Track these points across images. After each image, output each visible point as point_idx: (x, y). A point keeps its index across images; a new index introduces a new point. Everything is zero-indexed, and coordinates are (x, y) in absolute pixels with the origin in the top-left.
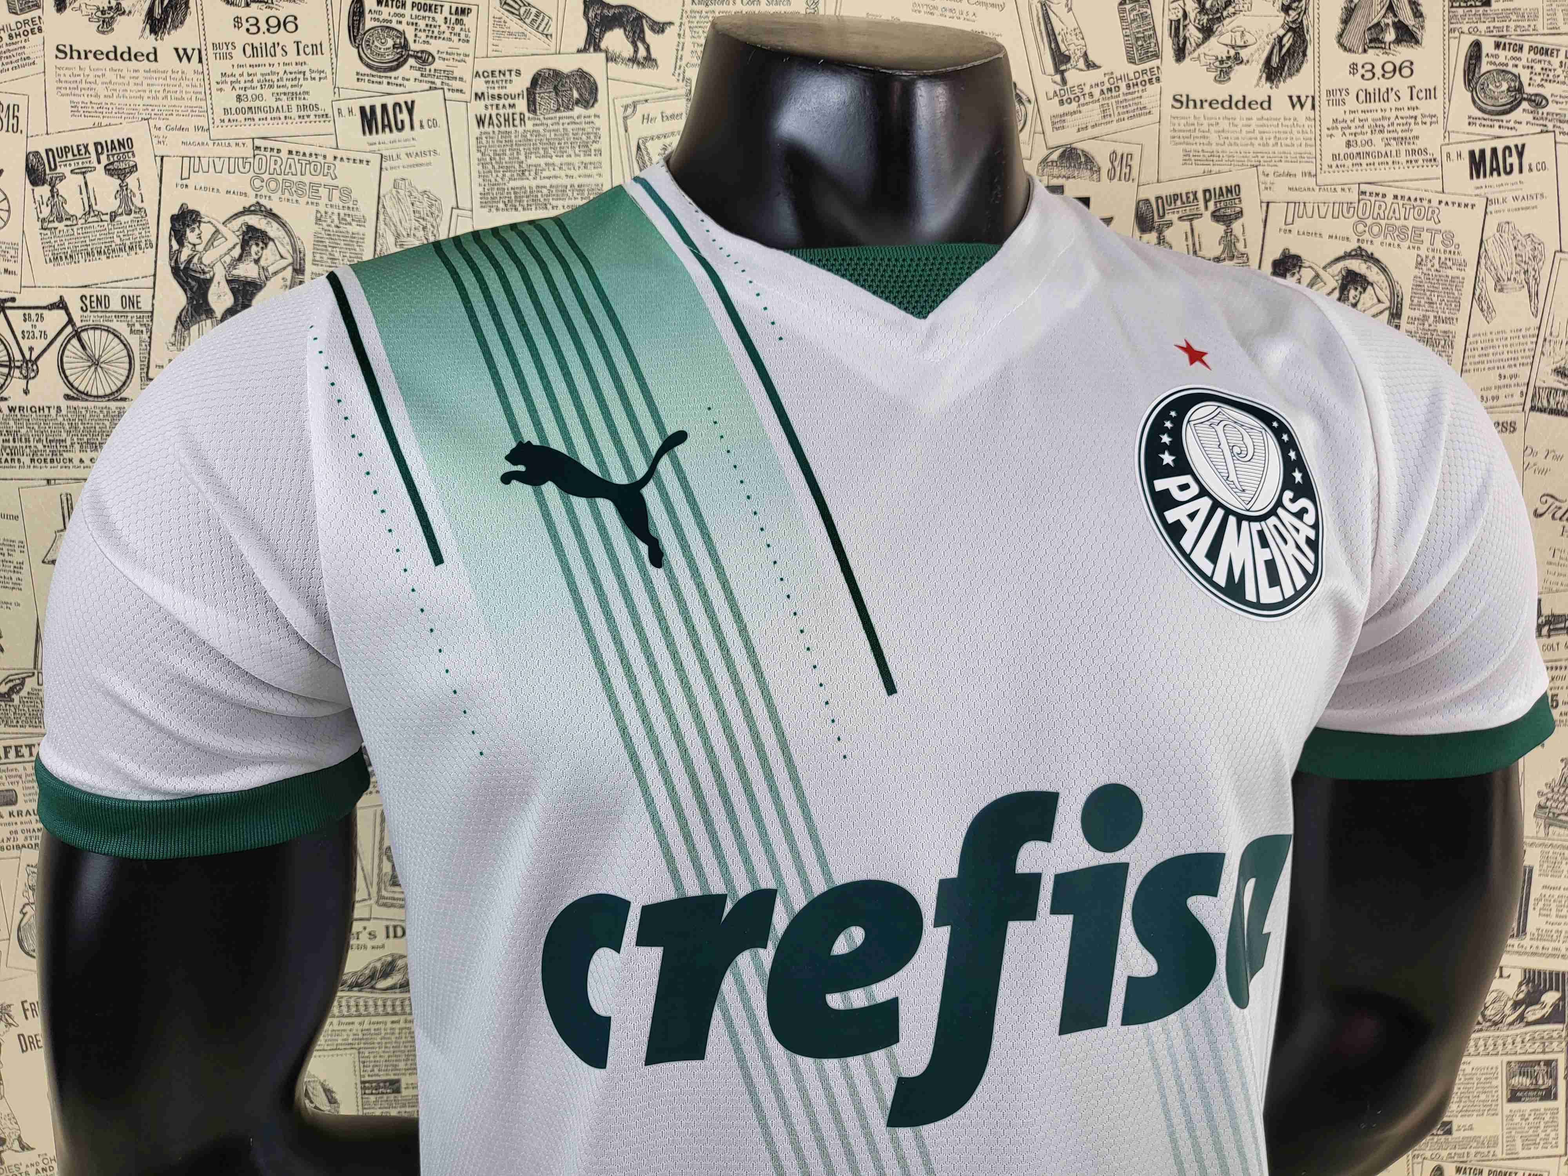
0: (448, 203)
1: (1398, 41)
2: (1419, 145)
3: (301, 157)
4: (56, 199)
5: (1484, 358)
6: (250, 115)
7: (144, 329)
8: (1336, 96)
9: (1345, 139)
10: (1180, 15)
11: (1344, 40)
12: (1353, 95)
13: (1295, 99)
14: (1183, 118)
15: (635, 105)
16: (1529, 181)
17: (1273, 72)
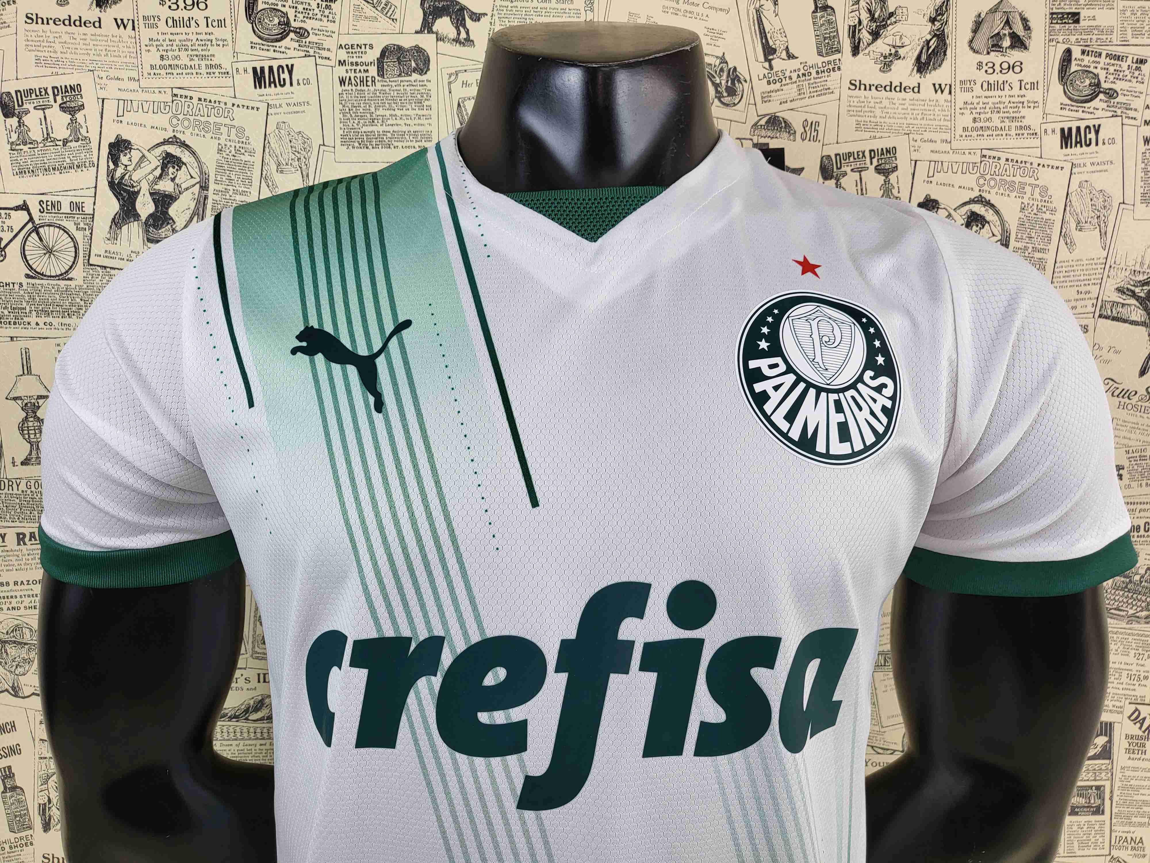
0: (317, 141)
1: (1012, 47)
2: (1025, 122)
3: (207, 103)
4: (22, 128)
5: (1067, 279)
6: (170, 71)
7: (87, 227)
8: (967, 85)
9: (972, 116)
10: (856, 22)
11: (974, 45)
12: (979, 85)
13: (937, 87)
14: (856, 97)
15: (457, 74)
16: (1102, 152)
17: (922, 66)
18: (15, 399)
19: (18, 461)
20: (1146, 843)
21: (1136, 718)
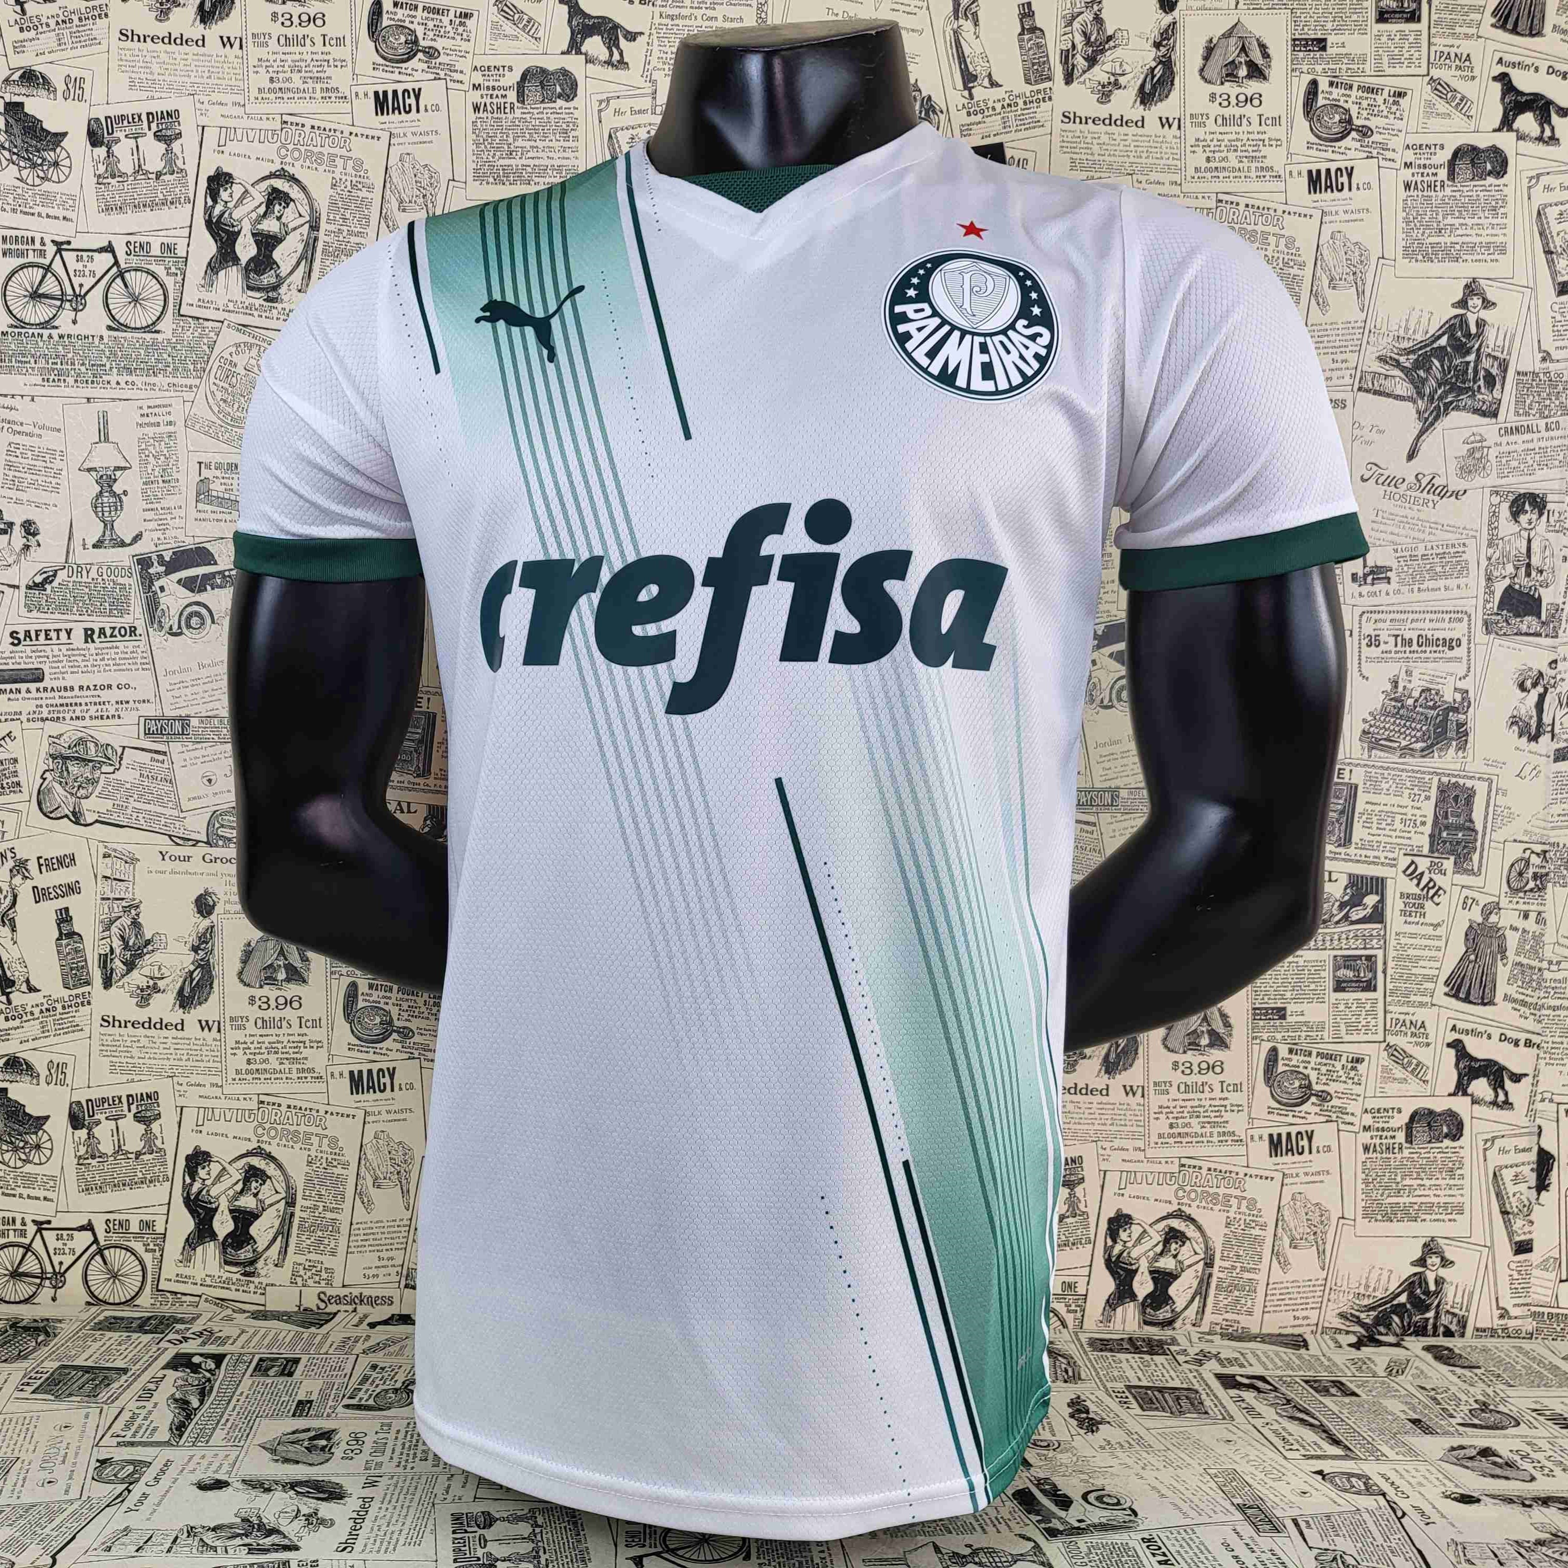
1: (1249, 76)
2: (1267, 163)
3: (321, 132)
4: (111, 159)
6: (280, 95)
7: (179, 272)
8: (1199, 120)
9: (1205, 155)
10: (1070, 45)
11: (1204, 74)
12: (1212, 119)
13: (1164, 121)
14: (1070, 131)
15: (608, 100)
16: (1356, 198)
17: (1146, 97)
18: (89, 470)
19: (91, 541)
20: (1430, 1028)
21: (1412, 873)
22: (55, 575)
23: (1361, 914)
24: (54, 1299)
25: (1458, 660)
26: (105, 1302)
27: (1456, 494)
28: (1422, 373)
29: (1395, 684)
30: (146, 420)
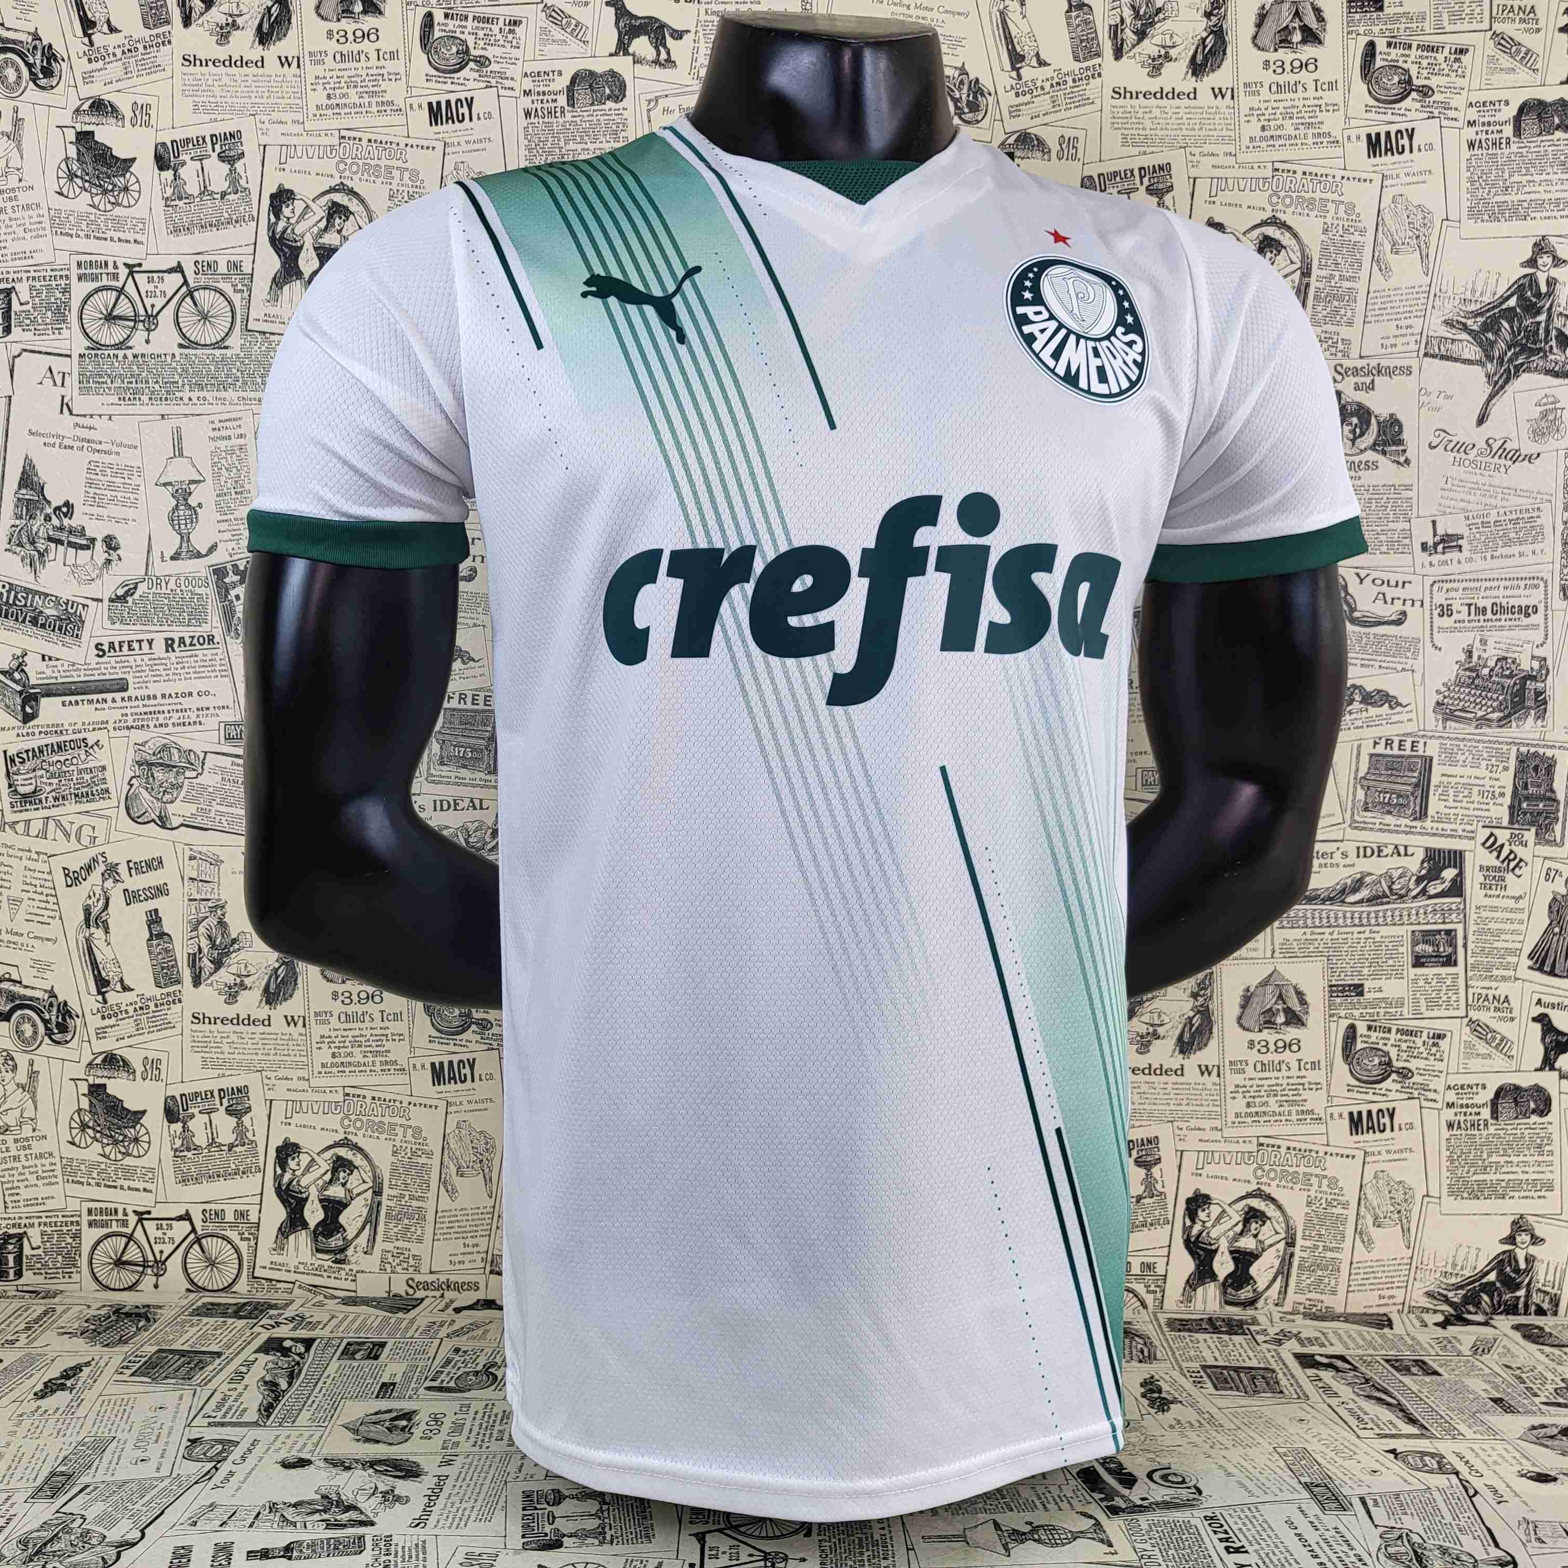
2: (1324, 129)
3: (378, 145)
4: (178, 182)
5: (1384, 312)
6: (338, 110)
7: (245, 289)
8: (1252, 88)
9: (1260, 124)
10: (1118, 20)
11: (1258, 42)
12: (1266, 87)
13: (1217, 91)
14: (1122, 107)
15: (657, 99)
16: (1418, 160)
17: (1197, 68)
18: (165, 485)
19: (169, 553)
20: (1515, 1003)
21: (1492, 845)
22: (135, 588)
23: (1439, 889)
24: (156, 1286)
25: (1535, 627)
26: (204, 1289)
27: (1529, 458)
28: (1490, 336)
29: (1470, 653)
30: (217, 434)
